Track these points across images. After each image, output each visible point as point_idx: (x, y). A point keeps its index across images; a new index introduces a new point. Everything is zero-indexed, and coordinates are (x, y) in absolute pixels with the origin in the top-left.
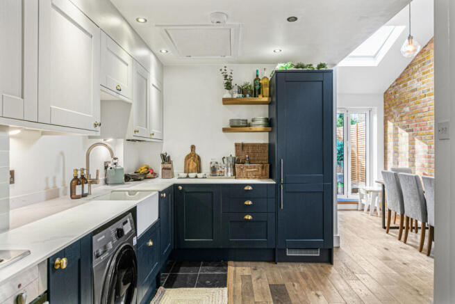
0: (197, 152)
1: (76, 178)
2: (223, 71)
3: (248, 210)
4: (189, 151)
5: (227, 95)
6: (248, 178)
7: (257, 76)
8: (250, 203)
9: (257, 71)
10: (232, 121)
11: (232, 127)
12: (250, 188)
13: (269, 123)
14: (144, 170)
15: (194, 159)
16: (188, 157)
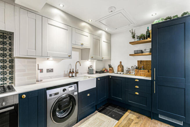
0: (123, 64)
1: (70, 71)
2: (131, 31)
3: (137, 90)
4: (119, 64)
5: (133, 40)
6: (141, 76)
7: (148, 30)
8: (138, 87)
9: (148, 27)
10: (135, 51)
11: (135, 53)
12: (138, 81)
13: (151, 51)
16: (119, 66)
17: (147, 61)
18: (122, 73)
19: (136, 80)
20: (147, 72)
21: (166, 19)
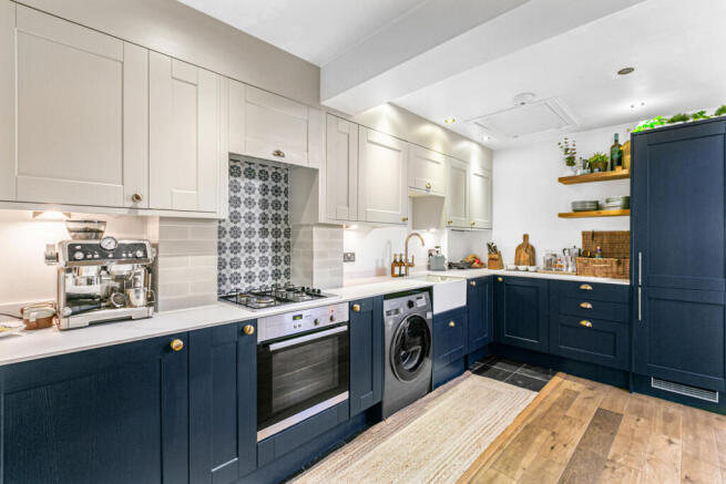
0: (532, 241)
1: (395, 261)
2: (563, 144)
3: (586, 314)
4: (521, 241)
5: (569, 172)
6: (595, 276)
7: (616, 141)
8: (589, 306)
9: (616, 135)
10: (574, 204)
11: (575, 211)
12: (589, 288)
13: (628, 204)
14: (470, 259)
15: (526, 251)
16: (519, 248)
17: (612, 234)
18: (531, 268)
19: (583, 287)
20: (615, 265)
21: (673, 121)
